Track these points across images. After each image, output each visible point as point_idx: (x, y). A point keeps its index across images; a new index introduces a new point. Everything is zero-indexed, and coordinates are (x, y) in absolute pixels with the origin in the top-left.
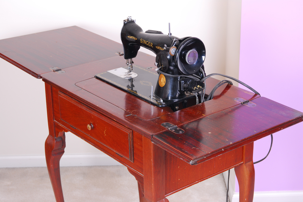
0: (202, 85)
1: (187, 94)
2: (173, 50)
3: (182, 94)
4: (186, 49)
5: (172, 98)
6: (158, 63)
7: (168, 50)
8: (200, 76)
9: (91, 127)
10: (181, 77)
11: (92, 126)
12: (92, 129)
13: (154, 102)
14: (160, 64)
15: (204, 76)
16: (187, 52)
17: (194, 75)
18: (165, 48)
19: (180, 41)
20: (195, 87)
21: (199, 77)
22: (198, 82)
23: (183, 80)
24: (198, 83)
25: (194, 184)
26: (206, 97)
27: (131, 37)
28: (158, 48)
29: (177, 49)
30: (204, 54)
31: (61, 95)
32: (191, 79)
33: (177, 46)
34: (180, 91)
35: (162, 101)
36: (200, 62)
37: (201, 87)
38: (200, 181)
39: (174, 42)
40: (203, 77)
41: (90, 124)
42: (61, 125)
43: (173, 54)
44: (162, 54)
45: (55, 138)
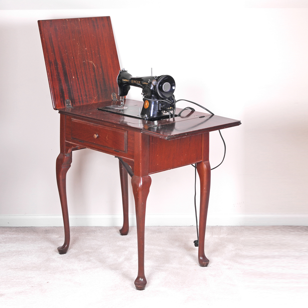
0: (174, 107)
2: (154, 82)
3: (160, 113)
4: (162, 83)
5: (153, 115)
7: (151, 83)
8: (172, 101)
10: (159, 101)
13: (141, 117)
14: (145, 93)
16: (163, 85)
18: (149, 82)
19: (159, 77)
20: (169, 108)
22: (170, 104)
23: (160, 103)
24: (170, 106)
25: (168, 170)
26: (176, 116)
27: (125, 80)
28: (144, 83)
29: (157, 82)
30: (174, 85)
31: (74, 120)
32: (166, 103)
33: (157, 80)
34: (159, 110)
35: (146, 116)
36: (172, 91)
37: (172, 108)
38: (172, 169)
39: (155, 78)
40: (174, 102)
41: (96, 134)
42: (71, 143)
43: (154, 85)
44: (147, 87)
45: (65, 154)
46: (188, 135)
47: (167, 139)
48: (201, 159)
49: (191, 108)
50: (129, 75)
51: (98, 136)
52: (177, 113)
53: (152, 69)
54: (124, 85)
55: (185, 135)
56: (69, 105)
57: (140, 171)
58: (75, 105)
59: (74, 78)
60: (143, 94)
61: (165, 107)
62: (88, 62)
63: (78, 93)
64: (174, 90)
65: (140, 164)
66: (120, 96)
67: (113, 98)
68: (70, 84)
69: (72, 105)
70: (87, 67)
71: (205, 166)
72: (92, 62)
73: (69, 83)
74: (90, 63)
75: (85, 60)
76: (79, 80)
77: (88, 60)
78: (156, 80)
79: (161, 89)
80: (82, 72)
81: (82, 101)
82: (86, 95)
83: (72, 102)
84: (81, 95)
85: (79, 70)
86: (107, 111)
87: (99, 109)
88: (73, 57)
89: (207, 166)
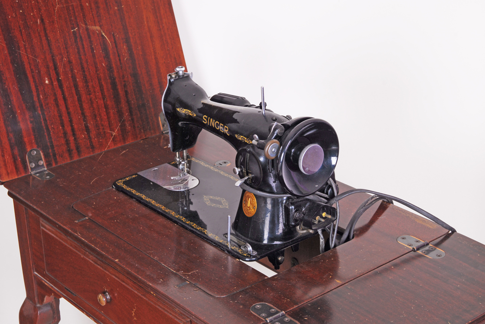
0: (333, 212)
1: (301, 231)
2: (271, 148)
3: (289, 231)
5: (271, 239)
6: (241, 168)
7: (262, 147)
8: (327, 194)
9: (106, 299)
10: (288, 199)
11: (108, 297)
12: (107, 302)
15: (336, 194)
18: (254, 142)
19: (287, 127)
20: (318, 218)
21: (326, 196)
22: (323, 205)
23: (292, 204)
24: (323, 210)
27: (184, 111)
28: (240, 138)
29: (281, 145)
31: (45, 228)
34: (288, 225)
35: (250, 248)
37: (330, 217)
39: (275, 130)
40: (332, 196)
41: (104, 293)
42: (48, 283)
43: (273, 156)
44: (249, 152)
45: (38, 305)
51: (111, 299)
53: (263, 88)
54: (180, 124)
56: (37, 166)
58: (56, 163)
59: (47, 82)
60: (238, 170)
62: (87, 29)
63: (63, 126)
67: (163, 126)
68: (37, 104)
69: (49, 164)
70: (86, 46)
72: (98, 28)
73: (35, 99)
74: (94, 32)
75: (78, 26)
76: (65, 88)
77: (86, 24)
78: (277, 137)
80: (70, 62)
81: (78, 148)
82: (87, 129)
83: (46, 156)
84: (73, 130)
85: (62, 58)
86: (139, 201)
87: (120, 189)
88: (42, 20)
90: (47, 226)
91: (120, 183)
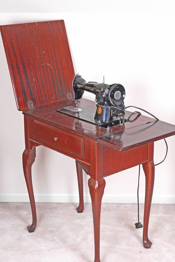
0: (123, 113)
1: (115, 118)
2: (107, 91)
3: (111, 118)
4: (113, 91)
5: (106, 120)
6: (97, 99)
7: (104, 91)
8: (122, 108)
10: (111, 108)
11: (57, 138)
12: (57, 140)
13: (95, 122)
14: (98, 100)
16: (114, 93)
17: (118, 106)
18: (102, 90)
19: (111, 86)
20: (119, 114)
21: (121, 108)
22: (121, 111)
23: (112, 110)
24: (121, 112)
25: (119, 172)
26: (125, 121)
27: (80, 85)
28: (97, 90)
29: (109, 90)
30: (125, 94)
32: (117, 109)
33: (109, 89)
34: (111, 116)
35: (100, 122)
36: (122, 99)
37: (123, 114)
38: (123, 170)
39: (107, 86)
40: (123, 108)
41: (56, 137)
42: (34, 141)
43: (107, 93)
44: (100, 94)
45: (30, 150)
46: (139, 145)
47: (121, 151)
48: (147, 159)
49: (138, 112)
50: (84, 81)
51: (58, 139)
52: (126, 118)
53: (104, 77)
54: (78, 90)
55: (137, 146)
56: (31, 106)
57: (96, 175)
58: (36, 106)
59: (34, 80)
60: (96, 100)
61: (116, 114)
62: (46, 65)
63: (38, 94)
64: (124, 98)
65: (95, 169)
66: (75, 99)
67: (68, 97)
68: (31, 87)
69: (34, 106)
70: (46, 70)
71: (150, 166)
72: (49, 64)
73: (31, 85)
74: (48, 65)
75: (43, 63)
76: (39, 82)
77: (46, 63)
79: (112, 96)
80: (41, 74)
81: (43, 102)
82: (45, 96)
83: (33, 103)
84: (41, 96)
85: (39, 73)
86: (65, 114)
87: (58, 111)
88: (33, 61)
89: (152, 166)
90: (36, 121)
91: (58, 110)
